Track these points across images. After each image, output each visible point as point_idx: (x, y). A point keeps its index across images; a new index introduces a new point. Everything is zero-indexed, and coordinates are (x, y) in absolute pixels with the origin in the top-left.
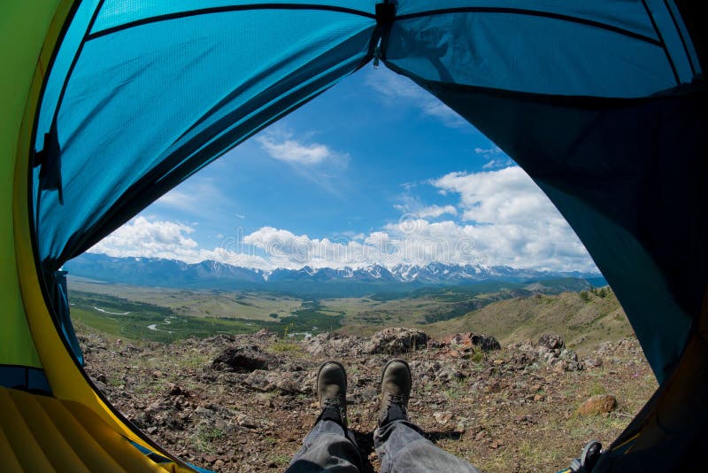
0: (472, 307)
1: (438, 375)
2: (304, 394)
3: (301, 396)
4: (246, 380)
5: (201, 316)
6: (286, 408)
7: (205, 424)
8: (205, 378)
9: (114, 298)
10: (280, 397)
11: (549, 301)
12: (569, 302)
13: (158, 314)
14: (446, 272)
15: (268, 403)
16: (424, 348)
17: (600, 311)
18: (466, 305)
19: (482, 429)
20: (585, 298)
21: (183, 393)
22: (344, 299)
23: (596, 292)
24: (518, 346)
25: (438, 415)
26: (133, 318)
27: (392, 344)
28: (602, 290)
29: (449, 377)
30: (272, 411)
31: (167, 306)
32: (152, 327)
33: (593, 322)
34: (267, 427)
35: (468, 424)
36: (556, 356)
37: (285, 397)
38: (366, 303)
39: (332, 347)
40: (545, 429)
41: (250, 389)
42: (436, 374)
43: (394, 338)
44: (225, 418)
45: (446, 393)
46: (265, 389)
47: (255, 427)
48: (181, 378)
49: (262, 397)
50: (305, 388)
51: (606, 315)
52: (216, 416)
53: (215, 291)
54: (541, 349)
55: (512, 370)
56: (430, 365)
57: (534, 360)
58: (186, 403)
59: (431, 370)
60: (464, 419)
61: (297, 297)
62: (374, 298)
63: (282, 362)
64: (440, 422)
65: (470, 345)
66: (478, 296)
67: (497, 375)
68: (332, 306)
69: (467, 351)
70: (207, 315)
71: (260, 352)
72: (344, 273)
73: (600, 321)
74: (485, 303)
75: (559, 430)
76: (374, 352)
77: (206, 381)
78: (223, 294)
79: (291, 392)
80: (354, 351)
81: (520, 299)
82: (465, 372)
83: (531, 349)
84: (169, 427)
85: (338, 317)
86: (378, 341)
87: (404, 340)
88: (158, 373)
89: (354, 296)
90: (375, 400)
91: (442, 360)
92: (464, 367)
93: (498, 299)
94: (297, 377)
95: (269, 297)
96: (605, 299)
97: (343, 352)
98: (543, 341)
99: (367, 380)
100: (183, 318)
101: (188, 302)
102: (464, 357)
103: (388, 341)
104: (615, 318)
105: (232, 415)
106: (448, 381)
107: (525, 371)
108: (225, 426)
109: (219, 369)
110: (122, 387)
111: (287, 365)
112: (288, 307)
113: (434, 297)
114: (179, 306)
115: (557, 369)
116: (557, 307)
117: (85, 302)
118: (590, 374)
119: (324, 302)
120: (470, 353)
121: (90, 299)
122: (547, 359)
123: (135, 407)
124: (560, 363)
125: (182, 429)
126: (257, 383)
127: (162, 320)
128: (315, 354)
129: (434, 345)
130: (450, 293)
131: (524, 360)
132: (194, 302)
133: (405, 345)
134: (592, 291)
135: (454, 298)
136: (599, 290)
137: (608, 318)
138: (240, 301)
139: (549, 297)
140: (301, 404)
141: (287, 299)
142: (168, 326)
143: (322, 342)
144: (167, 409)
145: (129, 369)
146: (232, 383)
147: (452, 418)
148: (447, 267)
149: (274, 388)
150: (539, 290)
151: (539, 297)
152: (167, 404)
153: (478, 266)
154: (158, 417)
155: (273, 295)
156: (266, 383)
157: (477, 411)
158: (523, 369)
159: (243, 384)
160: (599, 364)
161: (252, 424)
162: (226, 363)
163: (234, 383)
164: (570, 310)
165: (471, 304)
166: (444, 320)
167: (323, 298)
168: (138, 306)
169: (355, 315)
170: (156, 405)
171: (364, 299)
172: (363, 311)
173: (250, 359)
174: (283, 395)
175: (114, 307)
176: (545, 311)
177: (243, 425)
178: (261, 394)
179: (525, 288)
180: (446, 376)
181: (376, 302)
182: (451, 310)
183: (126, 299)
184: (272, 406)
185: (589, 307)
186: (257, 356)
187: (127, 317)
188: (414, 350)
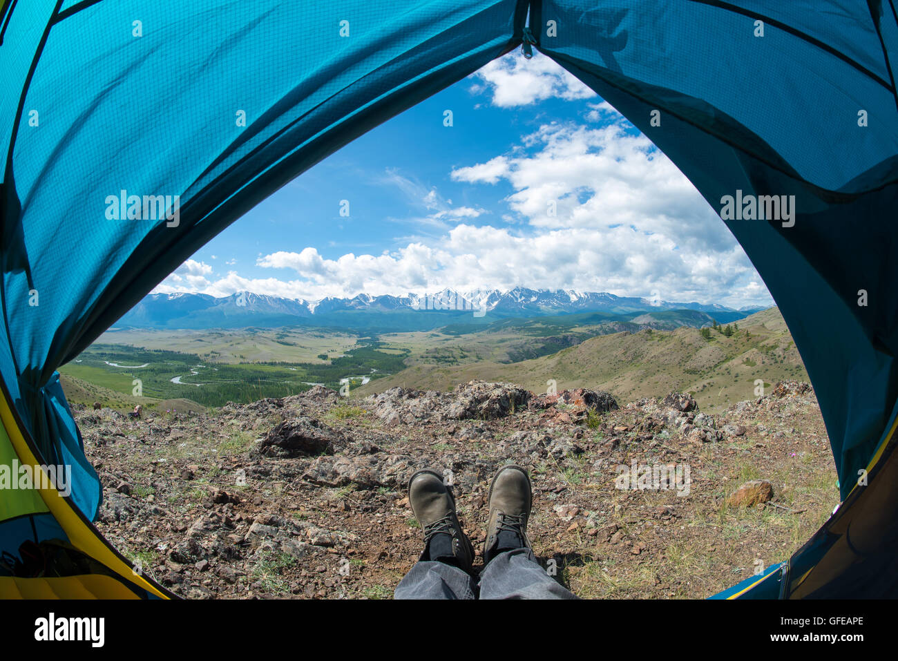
0: (566, 343)
1: (552, 449)
2: (385, 487)
3: (383, 490)
4: (308, 472)
5: (234, 362)
6: (366, 510)
7: (267, 548)
8: (255, 472)
9: (129, 349)
10: (356, 493)
11: (662, 338)
12: (687, 341)
13: (183, 363)
14: (534, 299)
15: (341, 505)
16: (525, 409)
17: (725, 352)
18: (557, 339)
19: (618, 529)
20: (707, 336)
21: (232, 501)
22: (409, 334)
23: (720, 329)
24: (640, 405)
25: (559, 509)
26: (152, 370)
27: (485, 405)
28: (728, 327)
29: (565, 454)
30: (349, 517)
31: (192, 352)
32: (176, 380)
33: (716, 366)
34: (347, 543)
35: (599, 522)
36: (690, 422)
37: (363, 492)
38: (435, 338)
39: (409, 412)
40: (692, 525)
41: (316, 484)
42: (548, 449)
43: (487, 398)
44: (293, 534)
45: (563, 476)
46: (335, 482)
47: (332, 545)
48: (224, 472)
49: (334, 494)
50: (387, 478)
51: (732, 358)
52: (280, 534)
53: (250, 330)
54: (671, 412)
55: (638, 440)
56: (537, 437)
57: (663, 427)
58: (238, 517)
59: (541, 443)
60: (593, 514)
61: (351, 333)
62: (446, 332)
63: (350, 440)
64: (564, 519)
65: (583, 406)
66: (572, 330)
67: (621, 448)
68: (394, 343)
69: (580, 414)
70: (242, 360)
71: (321, 427)
72: (408, 301)
73: (725, 365)
74: (582, 338)
75: (709, 527)
76: (463, 417)
77: (256, 475)
78: (260, 333)
79: (369, 484)
80: (437, 415)
81: (625, 335)
82: (582, 445)
83: (658, 411)
84: (222, 557)
85: (401, 356)
86: (467, 401)
87: (499, 400)
88: (193, 467)
89: (421, 329)
90: (477, 490)
91: (551, 427)
92: (579, 437)
93: (598, 334)
94: (373, 463)
95: (316, 333)
96: (732, 338)
97: (423, 417)
98: (672, 400)
99: (464, 464)
100: (213, 366)
101: (219, 345)
102: (578, 423)
103: (479, 401)
104: (744, 363)
105: (299, 529)
106: (562, 459)
107: (654, 442)
108: (295, 549)
109: (272, 455)
110: (151, 498)
111: (356, 444)
112: (341, 346)
113: (520, 330)
114: (207, 350)
115: (692, 439)
116: (672, 344)
117: (94, 357)
118: (733, 446)
119: (383, 338)
120: (584, 417)
121: (100, 352)
122: (678, 425)
123: (172, 530)
124: (696, 431)
125: (239, 558)
126: (324, 474)
127: (187, 370)
128: (388, 422)
129: (537, 406)
130: (539, 325)
131: (651, 426)
132: (226, 345)
133: (501, 406)
134: (715, 328)
135: (545, 331)
136: (724, 327)
137: (735, 362)
138: (281, 340)
139: (661, 333)
140: (384, 501)
141: (337, 336)
142: (196, 377)
143: (395, 404)
144: (215, 529)
145: (156, 464)
146: (289, 476)
147: (578, 513)
148: (535, 294)
149: (346, 482)
150: (649, 324)
151: (650, 332)
152: (213, 523)
153: (573, 292)
154: (205, 544)
155: (322, 331)
156: (335, 474)
157: (606, 501)
158: (651, 438)
159: (306, 478)
160: (742, 433)
161: (328, 540)
162: (278, 445)
163: (293, 476)
164: (688, 350)
165: (565, 338)
166: (532, 358)
167: (382, 333)
168: (158, 356)
169: (422, 352)
170: (199, 524)
171: (435, 333)
172: (433, 347)
173: (309, 439)
174: (359, 489)
175: (129, 358)
176: (655, 350)
177: (317, 544)
178: (330, 491)
179: (631, 321)
180: (560, 452)
181: (448, 337)
182: (541, 345)
183: (143, 348)
184: (348, 508)
185: (710, 347)
186: (318, 434)
187: (146, 370)
188: (512, 413)
